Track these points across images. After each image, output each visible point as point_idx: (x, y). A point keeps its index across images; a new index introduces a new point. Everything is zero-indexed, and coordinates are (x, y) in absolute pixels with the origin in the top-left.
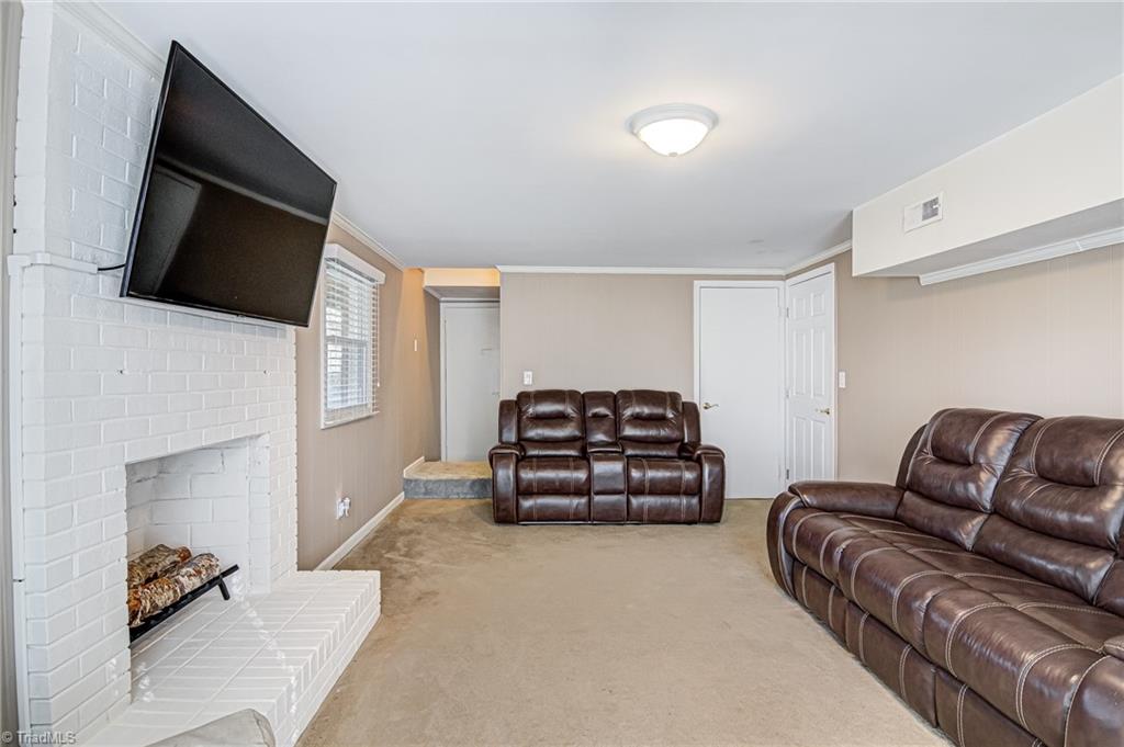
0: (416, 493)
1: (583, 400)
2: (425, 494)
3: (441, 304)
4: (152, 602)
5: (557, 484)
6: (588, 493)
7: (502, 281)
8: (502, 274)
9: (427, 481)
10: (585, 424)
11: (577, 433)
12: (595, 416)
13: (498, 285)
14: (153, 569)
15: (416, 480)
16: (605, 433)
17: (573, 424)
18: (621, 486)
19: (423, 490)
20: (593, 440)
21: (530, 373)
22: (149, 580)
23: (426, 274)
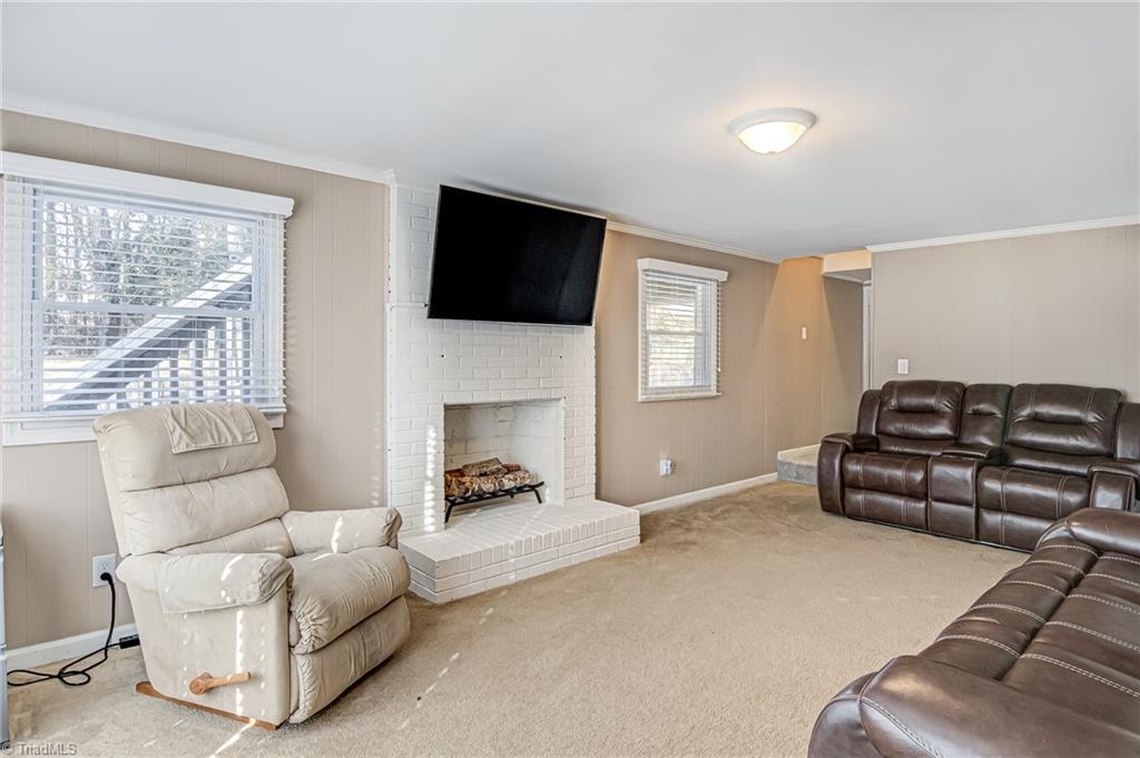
0: (789, 476)
1: (960, 394)
2: (797, 478)
3: (865, 288)
4: (479, 487)
5: (886, 481)
6: (924, 497)
7: (873, 263)
8: (874, 255)
9: (799, 466)
10: (959, 422)
11: (949, 432)
12: (977, 413)
13: (869, 266)
14: (485, 469)
15: (789, 464)
16: (989, 435)
17: (946, 422)
18: (970, 496)
19: (795, 475)
20: (968, 442)
21: (906, 361)
22: (481, 475)
23: (825, 262)
